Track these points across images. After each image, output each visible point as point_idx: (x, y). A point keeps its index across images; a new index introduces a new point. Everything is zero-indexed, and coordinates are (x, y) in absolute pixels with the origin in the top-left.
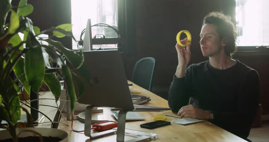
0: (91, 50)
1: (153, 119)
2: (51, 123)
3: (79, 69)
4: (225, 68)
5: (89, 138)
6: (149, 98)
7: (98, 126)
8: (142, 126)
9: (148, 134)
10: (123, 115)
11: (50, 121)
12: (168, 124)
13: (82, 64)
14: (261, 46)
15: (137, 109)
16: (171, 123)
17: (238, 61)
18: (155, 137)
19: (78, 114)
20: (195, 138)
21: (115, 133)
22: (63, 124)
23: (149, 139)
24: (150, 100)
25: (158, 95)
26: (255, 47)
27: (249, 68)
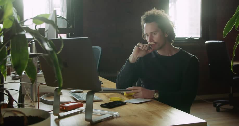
0: (57, 38)
1: (110, 99)
2: (17, 105)
3: (59, 54)
4: (170, 55)
5: (57, 117)
6: (101, 82)
7: (63, 107)
8: (102, 106)
9: (110, 112)
10: (91, 96)
11: (16, 103)
12: (124, 104)
13: (61, 50)
14: (190, 38)
15: (104, 90)
16: (127, 103)
17: (181, 49)
18: (117, 115)
19: (41, 97)
20: (151, 115)
21: (79, 112)
22: (28, 106)
23: (111, 117)
24: (102, 83)
25: (107, 79)
26: (185, 38)
27: (190, 55)
